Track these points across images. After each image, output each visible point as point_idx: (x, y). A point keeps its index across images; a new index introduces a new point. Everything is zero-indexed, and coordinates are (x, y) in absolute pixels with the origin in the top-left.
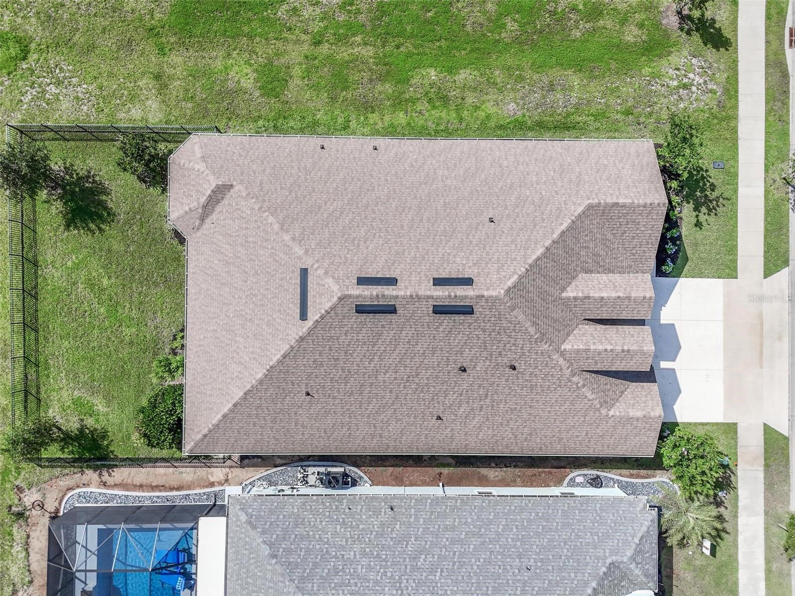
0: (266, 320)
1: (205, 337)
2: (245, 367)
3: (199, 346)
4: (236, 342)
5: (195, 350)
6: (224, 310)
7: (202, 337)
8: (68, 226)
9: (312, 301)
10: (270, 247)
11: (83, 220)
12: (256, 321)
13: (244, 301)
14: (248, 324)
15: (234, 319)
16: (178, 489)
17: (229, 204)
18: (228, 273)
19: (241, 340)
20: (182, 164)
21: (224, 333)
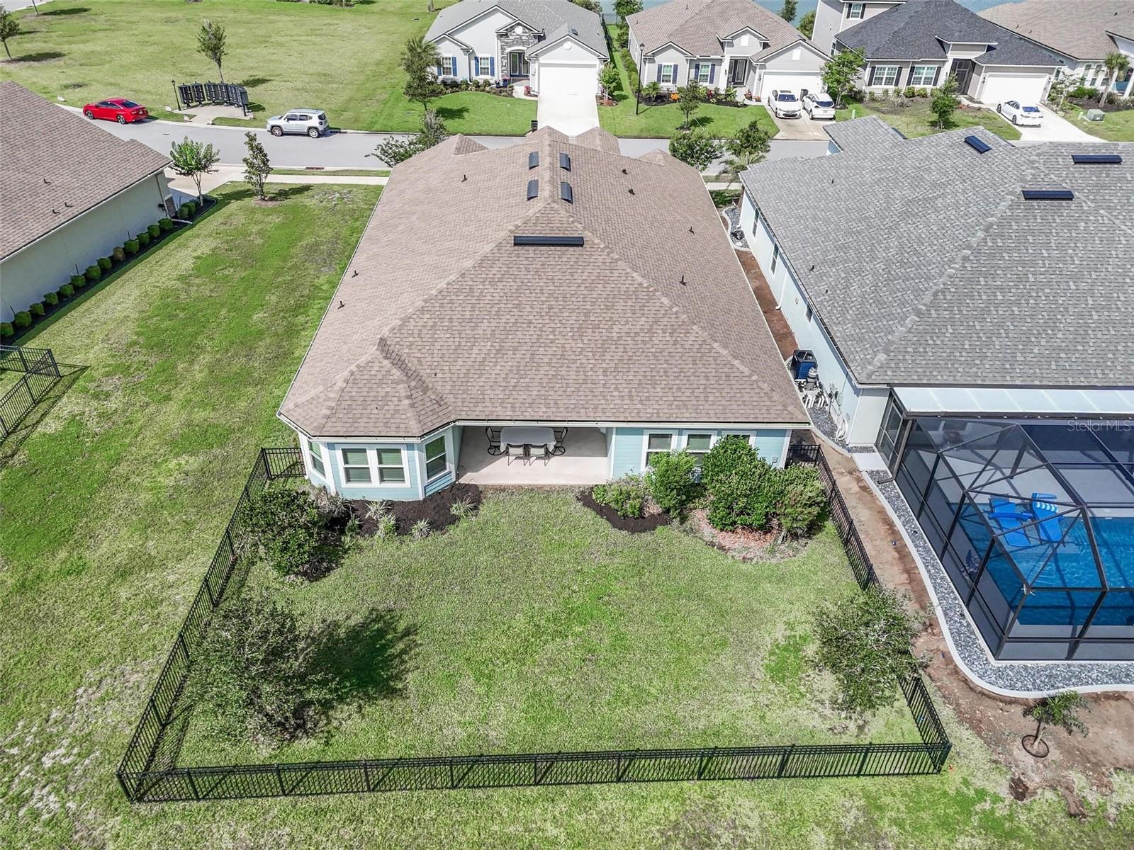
0: (585, 292)
1: (617, 388)
2: (656, 322)
3: (631, 397)
4: (620, 338)
5: (639, 406)
6: (573, 357)
7: (615, 393)
8: (392, 692)
9: (557, 232)
10: (481, 287)
11: (387, 662)
12: (588, 307)
13: (559, 325)
14: (592, 318)
15: (586, 341)
16: (890, 525)
17: (410, 347)
18: (515, 349)
19: (616, 329)
20: (328, 412)
21: (608, 357)
